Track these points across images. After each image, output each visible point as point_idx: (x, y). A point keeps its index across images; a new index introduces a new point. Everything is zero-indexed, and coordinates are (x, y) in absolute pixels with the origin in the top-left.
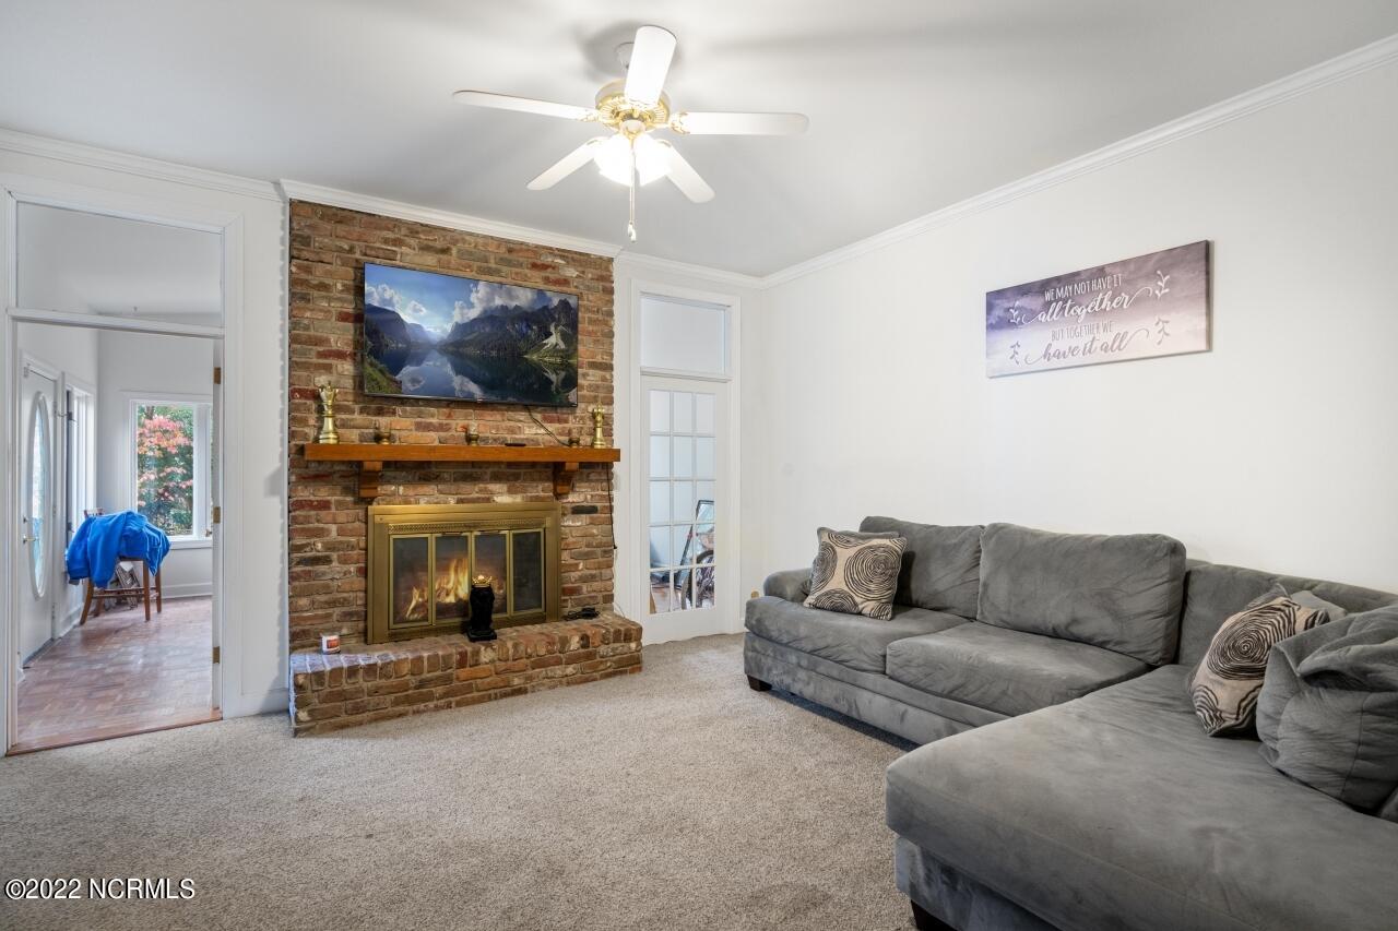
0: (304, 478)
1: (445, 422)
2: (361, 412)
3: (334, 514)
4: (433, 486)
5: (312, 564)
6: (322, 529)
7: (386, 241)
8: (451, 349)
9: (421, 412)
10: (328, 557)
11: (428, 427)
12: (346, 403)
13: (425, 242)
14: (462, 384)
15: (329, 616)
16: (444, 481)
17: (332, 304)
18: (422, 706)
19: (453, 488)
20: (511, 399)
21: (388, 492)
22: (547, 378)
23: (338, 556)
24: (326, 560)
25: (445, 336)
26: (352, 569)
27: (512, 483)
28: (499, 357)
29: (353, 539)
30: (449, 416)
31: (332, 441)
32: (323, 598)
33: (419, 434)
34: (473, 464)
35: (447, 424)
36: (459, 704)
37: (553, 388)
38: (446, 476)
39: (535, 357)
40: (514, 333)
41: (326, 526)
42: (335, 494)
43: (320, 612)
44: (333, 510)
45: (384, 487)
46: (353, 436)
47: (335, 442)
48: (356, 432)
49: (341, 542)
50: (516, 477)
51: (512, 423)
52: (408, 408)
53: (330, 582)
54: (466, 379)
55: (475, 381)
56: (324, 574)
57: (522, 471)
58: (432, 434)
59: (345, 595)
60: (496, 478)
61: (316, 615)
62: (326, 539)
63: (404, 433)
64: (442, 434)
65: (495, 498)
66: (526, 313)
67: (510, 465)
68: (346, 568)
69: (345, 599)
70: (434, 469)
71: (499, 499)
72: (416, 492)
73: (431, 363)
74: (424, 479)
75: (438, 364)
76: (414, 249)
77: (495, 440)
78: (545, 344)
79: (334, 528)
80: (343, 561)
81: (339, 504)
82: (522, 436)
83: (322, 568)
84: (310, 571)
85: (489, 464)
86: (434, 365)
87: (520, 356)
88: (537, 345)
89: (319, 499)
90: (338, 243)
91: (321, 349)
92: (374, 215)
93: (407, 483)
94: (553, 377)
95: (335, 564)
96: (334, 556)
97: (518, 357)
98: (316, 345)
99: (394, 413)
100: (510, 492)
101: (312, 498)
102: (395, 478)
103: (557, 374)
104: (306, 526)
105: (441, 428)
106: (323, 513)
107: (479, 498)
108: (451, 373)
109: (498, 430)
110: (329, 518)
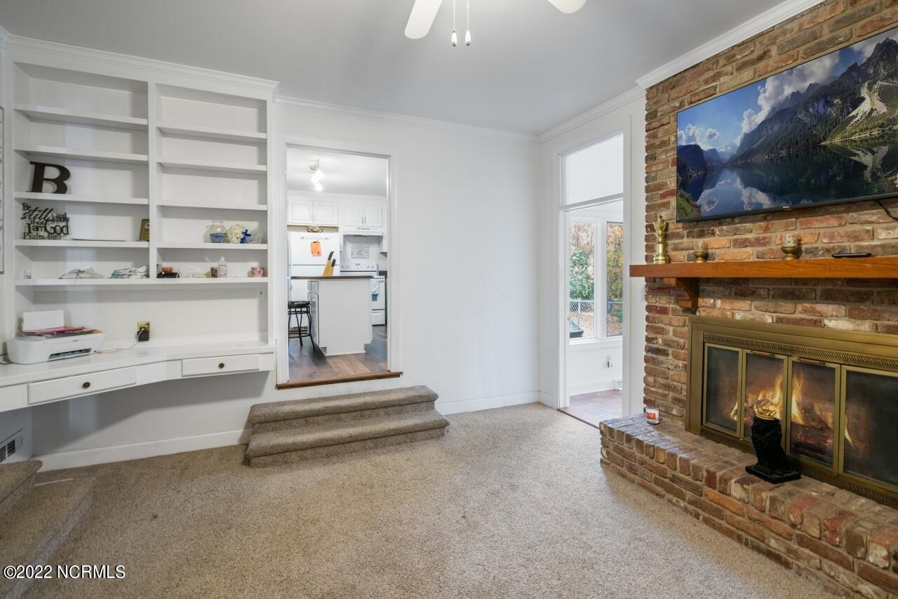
0: (653, 290)
1: (762, 236)
2: (688, 237)
3: (670, 319)
4: (749, 302)
5: (656, 354)
6: (663, 328)
7: (706, 82)
8: (739, 163)
9: (737, 229)
10: (665, 350)
11: (744, 243)
12: (678, 230)
13: (742, 60)
14: (750, 196)
15: (665, 396)
16: (761, 298)
17: (668, 155)
18: (675, 499)
19: (771, 305)
20: (804, 202)
21: (708, 305)
22: (856, 162)
23: (672, 351)
24: (665, 353)
25: (735, 152)
26: (680, 365)
27: (856, 305)
28: (789, 155)
29: (681, 341)
30: (767, 229)
31: (661, 262)
32: (662, 381)
33: (736, 250)
34: (796, 281)
35: (765, 238)
36: (706, 521)
37: (867, 174)
38: (762, 292)
39: (837, 140)
40: (808, 120)
41: (665, 327)
42: (670, 303)
43: (660, 391)
44: (670, 316)
45: (705, 300)
46: (681, 257)
47: (664, 262)
48: (685, 253)
49: (674, 342)
50: (862, 298)
51: (857, 227)
52: (725, 227)
53: (667, 370)
54: (754, 190)
55: (763, 190)
56: (662, 362)
57: (875, 290)
58: (749, 249)
59: (676, 384)
60: (829, 297)
61: (657, 392)
62: (665, 337)
63: (722, 251)
64: (761, 249)
65: (826, 322)
66: (825, 87)
67: (851, 281)
68: (676, 362)
69: (675, 387)
70: (751, 285)
71: (831, 324)
72: (732, 307)
73: (723, 182)
74: (740, 294)
75: (729, 181)
76: (732, 74)
77: (828, 250)
78: (854, 117)
79: (671, 329)
80: (676, 357)
81: (674, 310)
82: (874, 243)
83: (662, 358)
84: (654, 358)
85: (818, 281)
86: (726, 183)
87: (816, 145)
88: (838, 123)
89: (661, 305)
90: (672, 105)
91: (661, 192)
92: (697, 65)
93: (724, 297)
94: (867, 159)
95: (670, 357)
96: (670, 351)
97: (813, 145)
98: (659, 190)
99: (713, 234)
100: (851, 315)
101: (657, 304)
102: (713, 292)
103: (873, 153)
104: (654, 325)
105: (758, 242)
106: (663, 316)
107: (802, 319)
108: (741, 187)
109: (832, 237)
110: (667, 322)
